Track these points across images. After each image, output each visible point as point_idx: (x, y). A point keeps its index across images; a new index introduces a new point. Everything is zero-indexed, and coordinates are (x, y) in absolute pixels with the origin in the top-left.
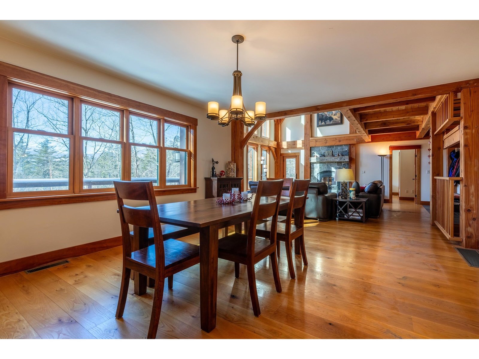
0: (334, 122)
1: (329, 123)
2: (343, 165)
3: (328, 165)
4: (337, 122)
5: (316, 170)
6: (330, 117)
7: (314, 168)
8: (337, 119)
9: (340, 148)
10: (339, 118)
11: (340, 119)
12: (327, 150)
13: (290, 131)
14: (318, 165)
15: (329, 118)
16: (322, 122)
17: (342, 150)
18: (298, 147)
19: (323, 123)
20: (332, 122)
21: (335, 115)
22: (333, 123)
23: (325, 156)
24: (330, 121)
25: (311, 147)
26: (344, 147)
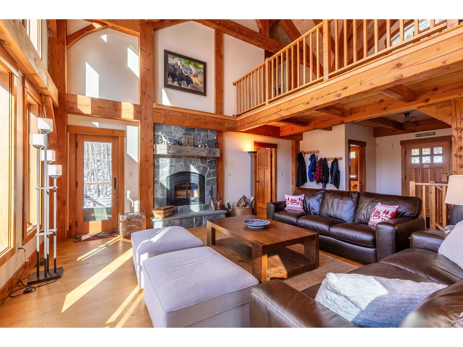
0: (193, 87)
1: (186, 87)
2: (209, 162)
3: (185, 162)
4: (198, 89)
5: (164, 171)
6: (187, 76)
7: (158, 167)
8: (197, 84)
9: (204, 134)
10: (201, 83)
11: (202, 85)
12: (184, 134)
13: (98, 75)
14: (168, 160)
15: (185, 78)
16: (173, 81)
17: (208, 138)
18: (124, 116)
19: (176, 84)
20: (191, 86)
21: (194, 76)
22: (193, 89)
23: (181, 145)
24: (188, 84)
25: (154, 123)
26: (209, 133)
